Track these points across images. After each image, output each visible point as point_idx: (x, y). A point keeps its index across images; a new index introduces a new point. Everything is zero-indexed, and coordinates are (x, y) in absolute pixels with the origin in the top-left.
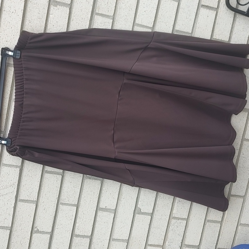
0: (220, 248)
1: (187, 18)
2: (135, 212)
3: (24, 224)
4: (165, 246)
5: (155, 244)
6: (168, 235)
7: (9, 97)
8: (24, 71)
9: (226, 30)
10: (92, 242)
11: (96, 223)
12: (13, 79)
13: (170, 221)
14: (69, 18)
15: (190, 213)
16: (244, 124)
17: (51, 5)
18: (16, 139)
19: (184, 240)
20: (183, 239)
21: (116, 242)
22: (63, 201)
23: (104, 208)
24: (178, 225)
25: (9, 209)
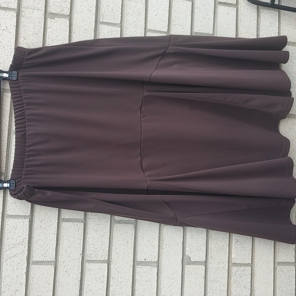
1: (205, 18)
2: (184, 263)
6: (231, 289)
7: (7, 130)
8: (23, 94)
9: (251, 27)
11: (136, 283)
12: (10, 107)
13: (230, 269)
14: (69, 31)
15: (253, 256)
17: (47, 18)
18: (21, 180)
20: (251, 293)
22: (89, 258)
23: (143, 261)
24: (241, 274)
25: (20, 277)
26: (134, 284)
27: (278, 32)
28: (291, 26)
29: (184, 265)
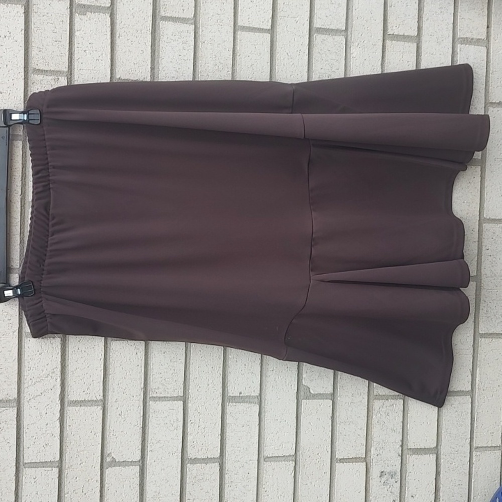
0: (479, 446)
1: (333, 4)
2: (299, 396)
3: (85, 452)
4: (369, 458)
5: (350, 457)
6: (373, 433)
9: (409, 16)
10: (224, 471)
11: (227, 429)
12: (22, 164)
13: (371, 404)
14: (111, 34)
16: (478, 190)
17: (74, 13)
19: (405, 440)
20: (403, 438)
21: (272, 462)
22: (155, 393)
23: (236, 395)
24: (387, 411)
25: (51, 425)
26: (223, 429)
27: (452, 22)
28: (475, 10)
29: (300, 400)
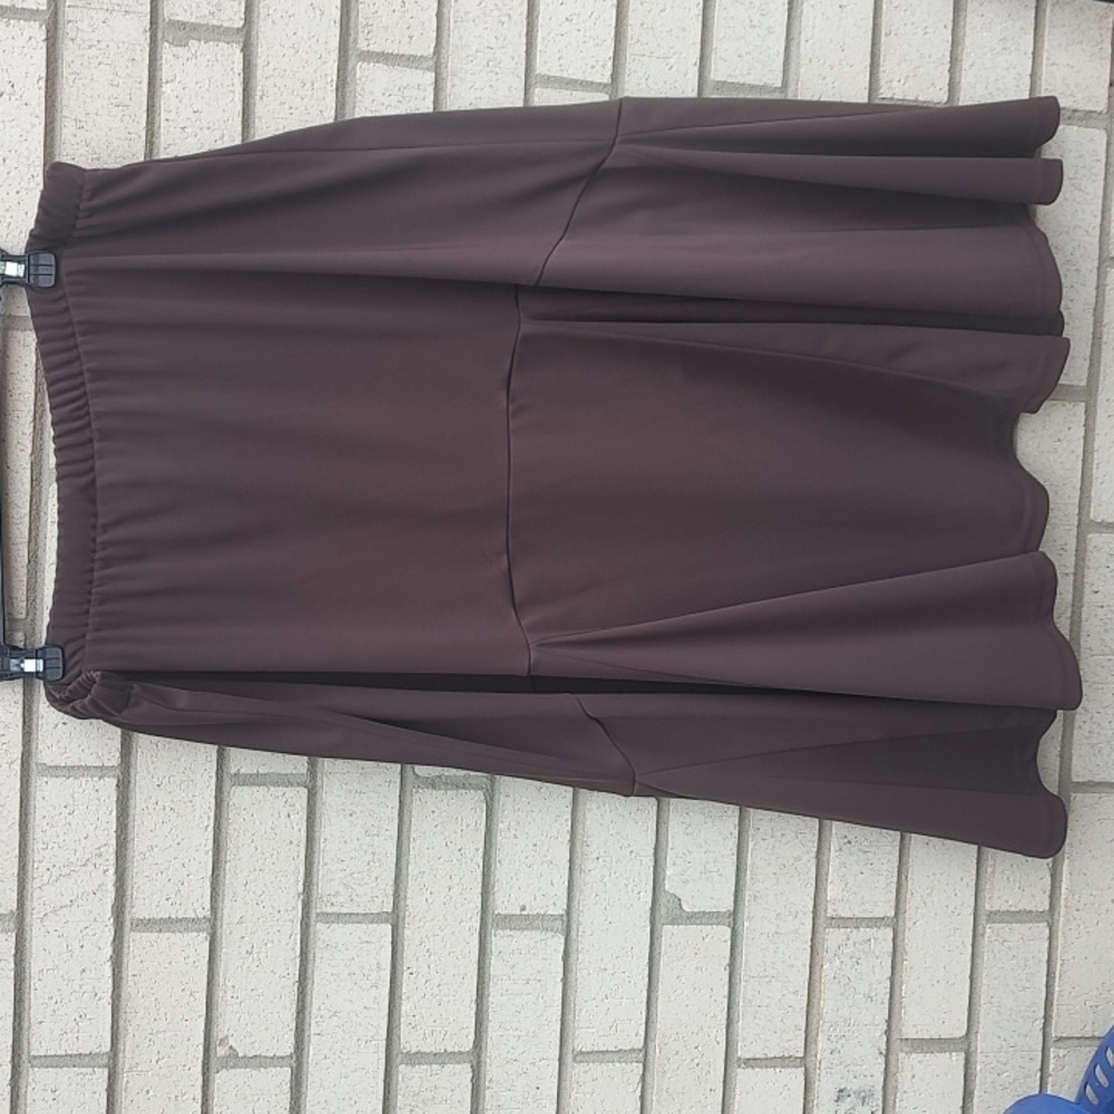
0: (1065, 1035)
1: (755, 27)
2: (657, 917)
3: (169, 1034)
4: (813, 1058)
5: (770, 1055)
6: (822, 1002)
7: (29, 466)
8: (79, 339)
9: (930, 56)
10: (482, 1082)
11: (491, 989)
12: (36, 384)
13: (818, 936)
14: (244, 90)
15: (903, 891)
16: (1077, 456)
17: (160, 42)
18: (83, 647)
19: (895, 1020)
20: (890, 1016)
21: (591, 1065)
22: (329, 904)
23: (514, 912)
24: (857, 954)
25: (94, 972)
26: (483, 988)
27: (1029, 72)
28: (1084, 46)
29: (658, 926)
